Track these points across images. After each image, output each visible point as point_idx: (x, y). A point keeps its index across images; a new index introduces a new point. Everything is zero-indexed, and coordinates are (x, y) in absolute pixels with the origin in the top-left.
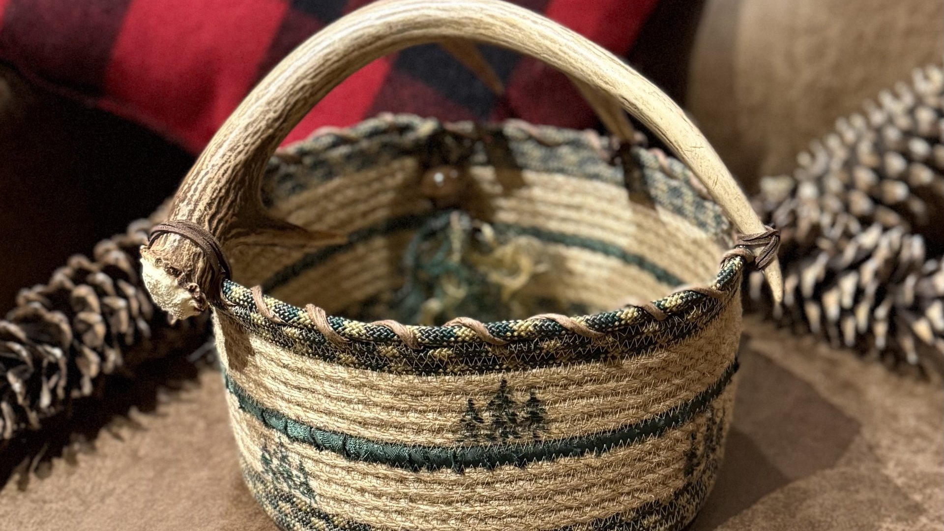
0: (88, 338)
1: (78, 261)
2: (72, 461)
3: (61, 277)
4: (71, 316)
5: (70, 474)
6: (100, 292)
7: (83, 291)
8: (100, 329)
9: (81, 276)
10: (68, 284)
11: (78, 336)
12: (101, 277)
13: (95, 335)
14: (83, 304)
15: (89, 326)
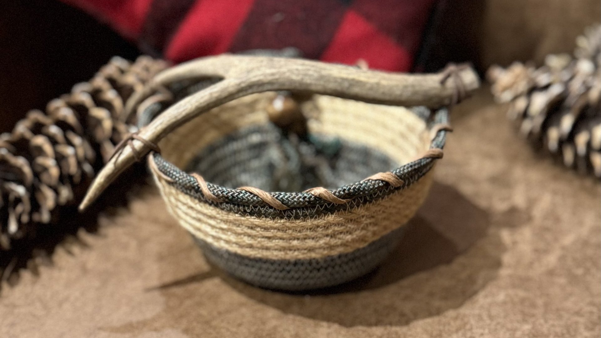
0: (44, 177)
1: (35, 116)
2: (36, 273)
3: (22, 128)
4: (31, 160)
5: (34, 283)
6: (53, 141)
7: (40, 140)
8: (54, 171)
9: (38, 129)
10: (28, 135)
11: (37, 175)
12: (54, 130)
13: (50, 176)
14: (40, 151)
15: (45, 169)
